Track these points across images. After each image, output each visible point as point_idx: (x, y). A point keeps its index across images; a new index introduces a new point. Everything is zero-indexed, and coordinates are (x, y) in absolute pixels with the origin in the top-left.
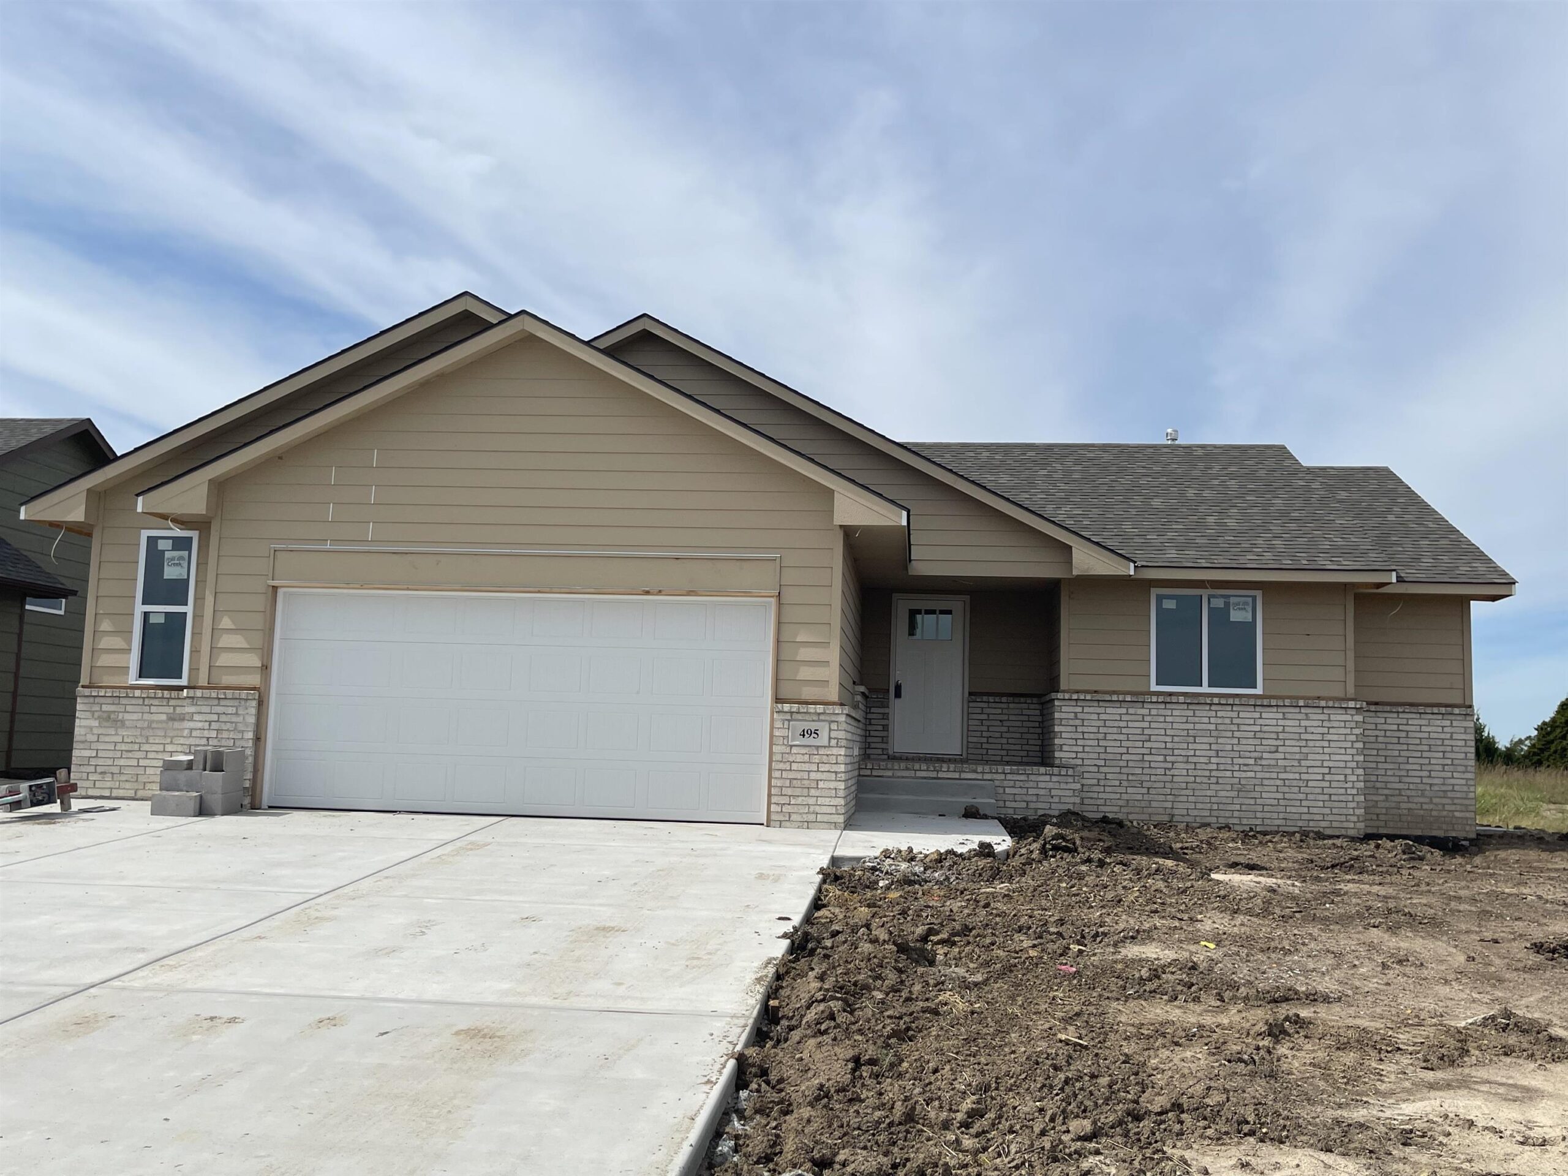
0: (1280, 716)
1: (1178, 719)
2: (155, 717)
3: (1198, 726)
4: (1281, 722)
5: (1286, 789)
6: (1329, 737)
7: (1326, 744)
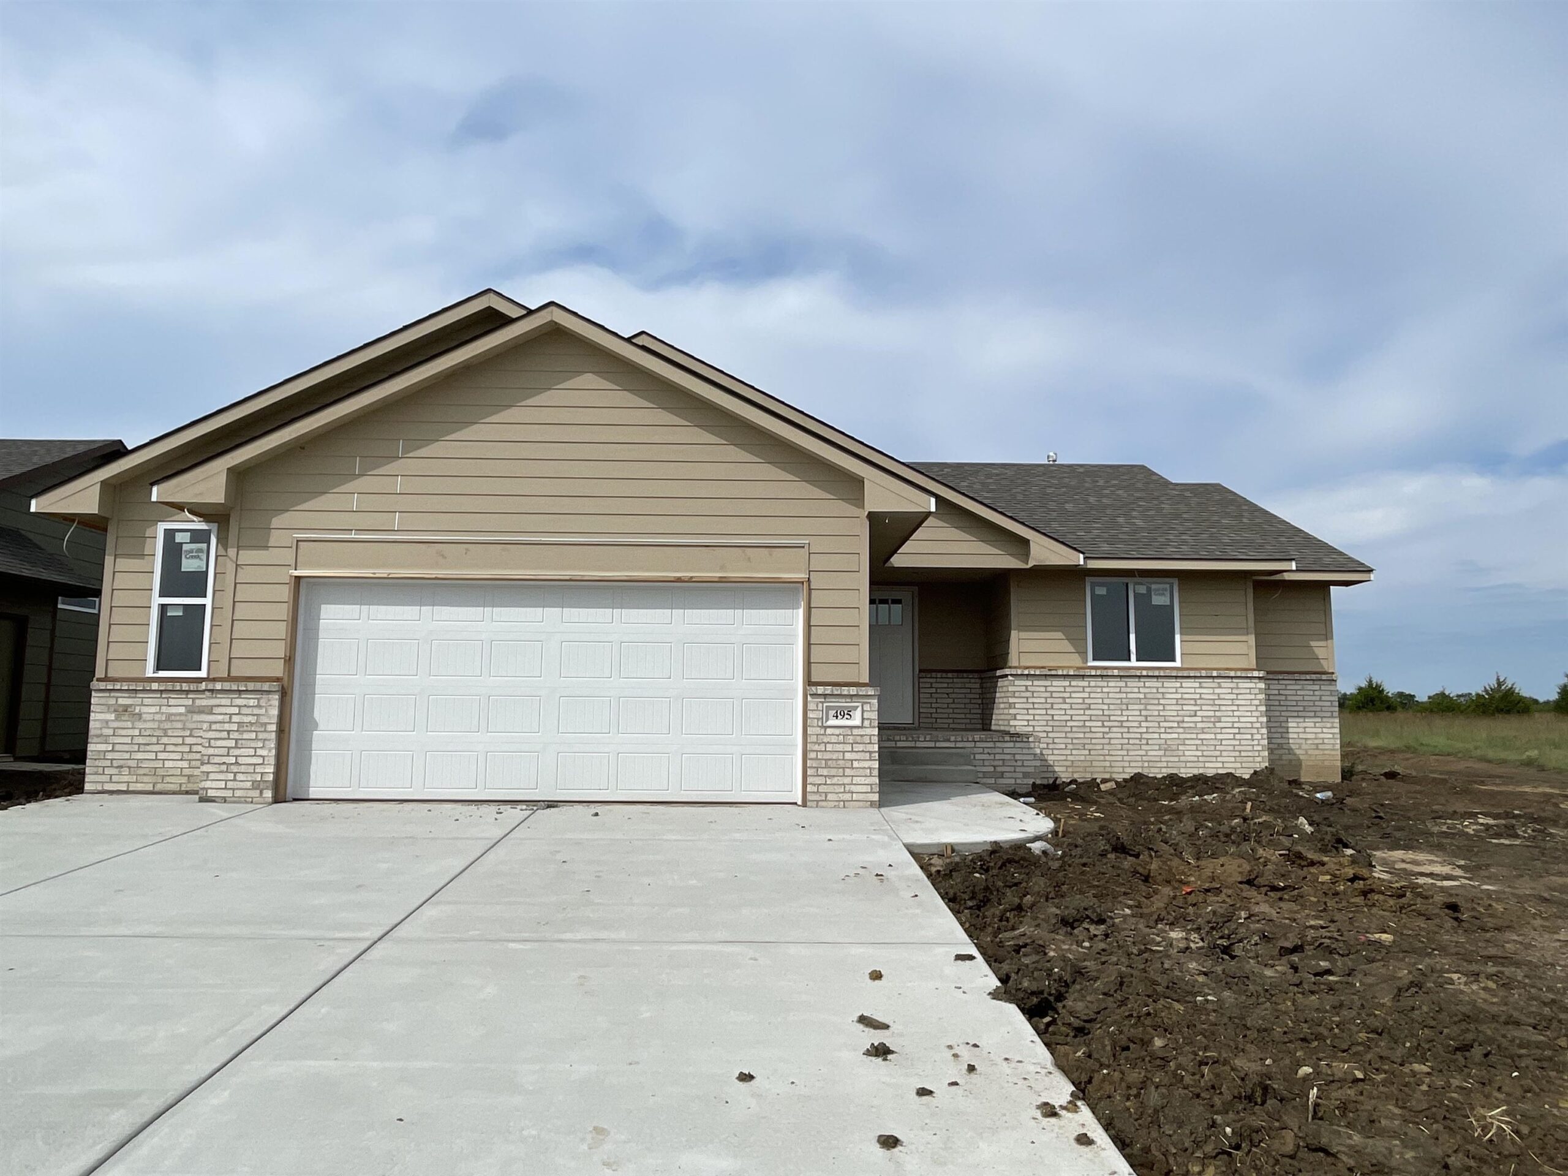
0: (1197, 685)
1: (1112, 690)
2: (173, 710)
3: (1130, 696)
4: (1198, 691)
5: (1205, 748)
6: (1237, 702)
7: (1235, 708)
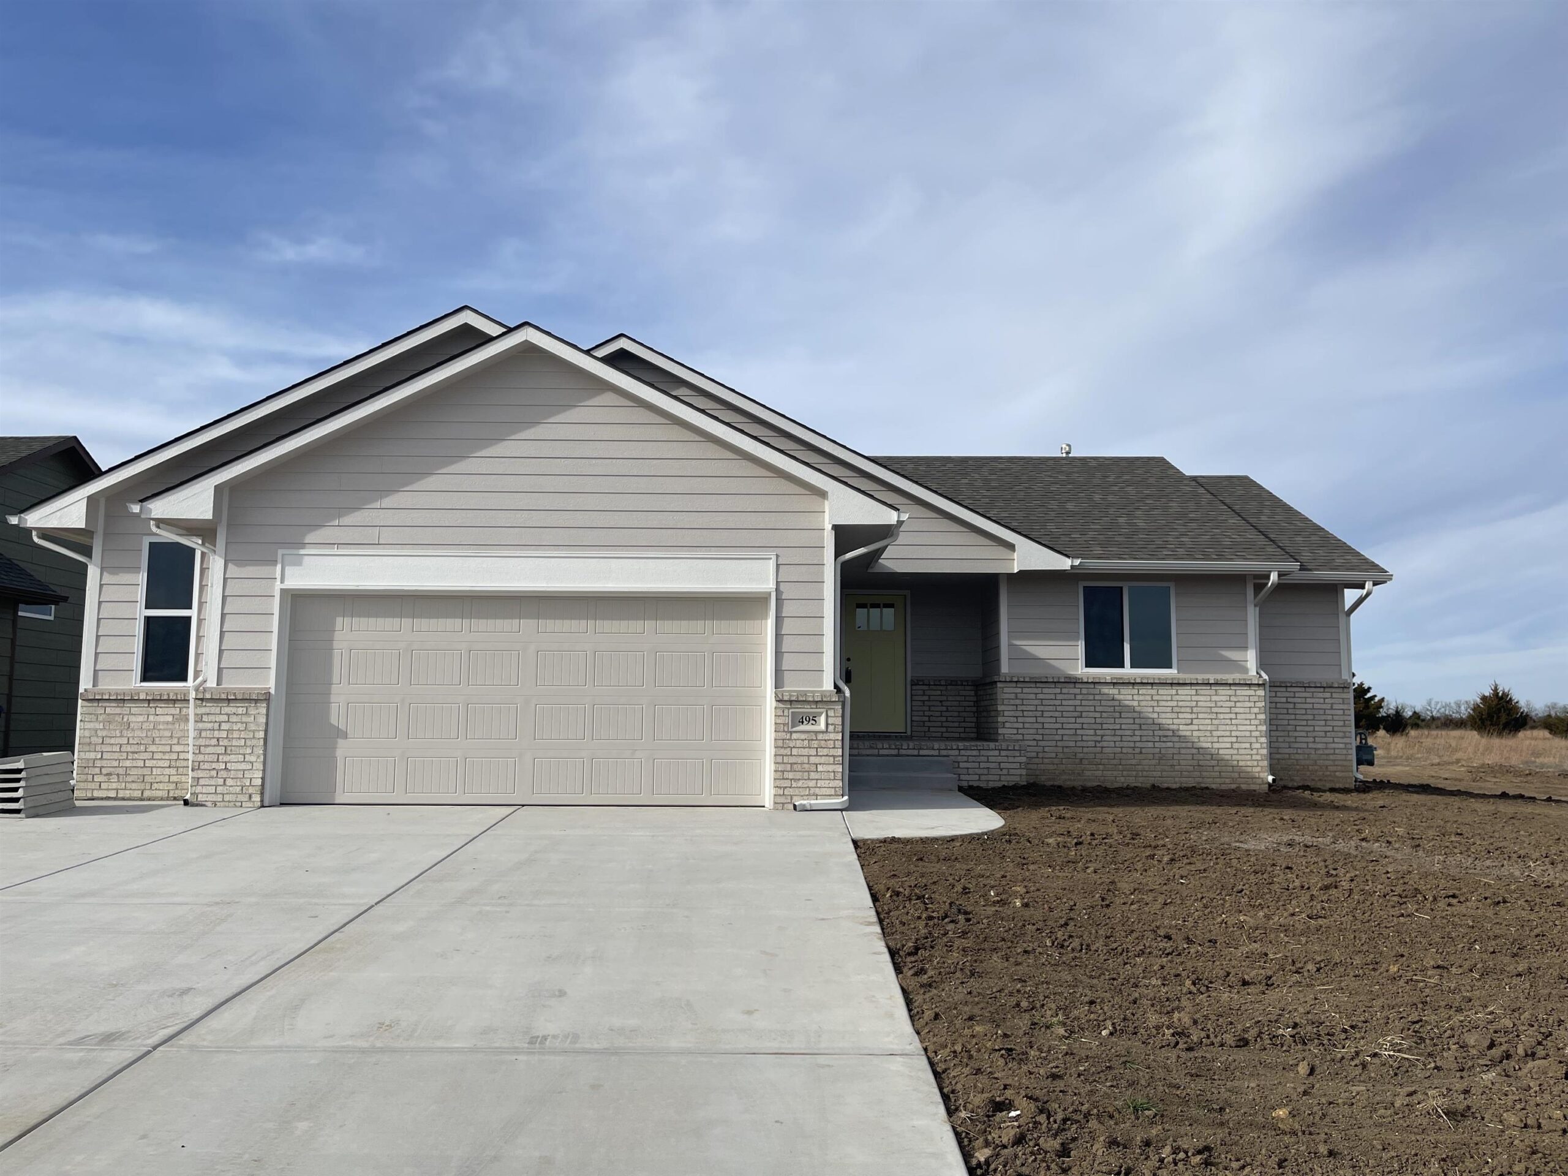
1: (1104, 697)
2: (162, 719)
3: (1122, 703)
